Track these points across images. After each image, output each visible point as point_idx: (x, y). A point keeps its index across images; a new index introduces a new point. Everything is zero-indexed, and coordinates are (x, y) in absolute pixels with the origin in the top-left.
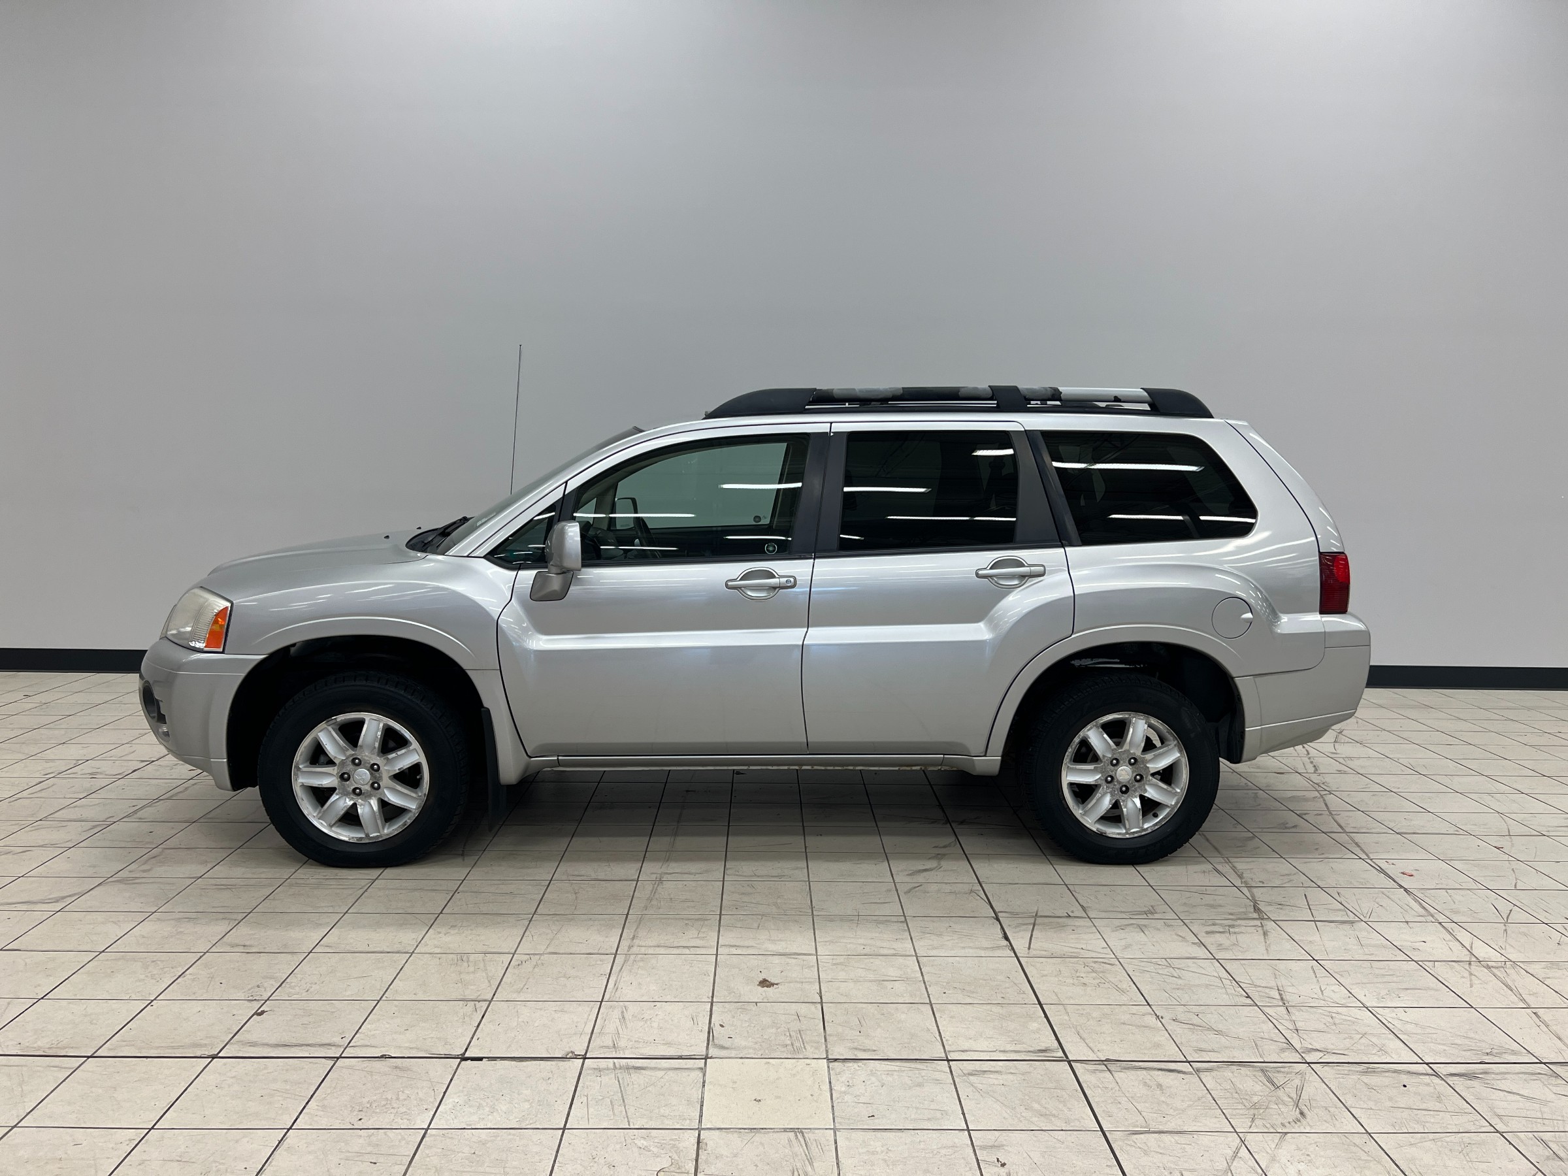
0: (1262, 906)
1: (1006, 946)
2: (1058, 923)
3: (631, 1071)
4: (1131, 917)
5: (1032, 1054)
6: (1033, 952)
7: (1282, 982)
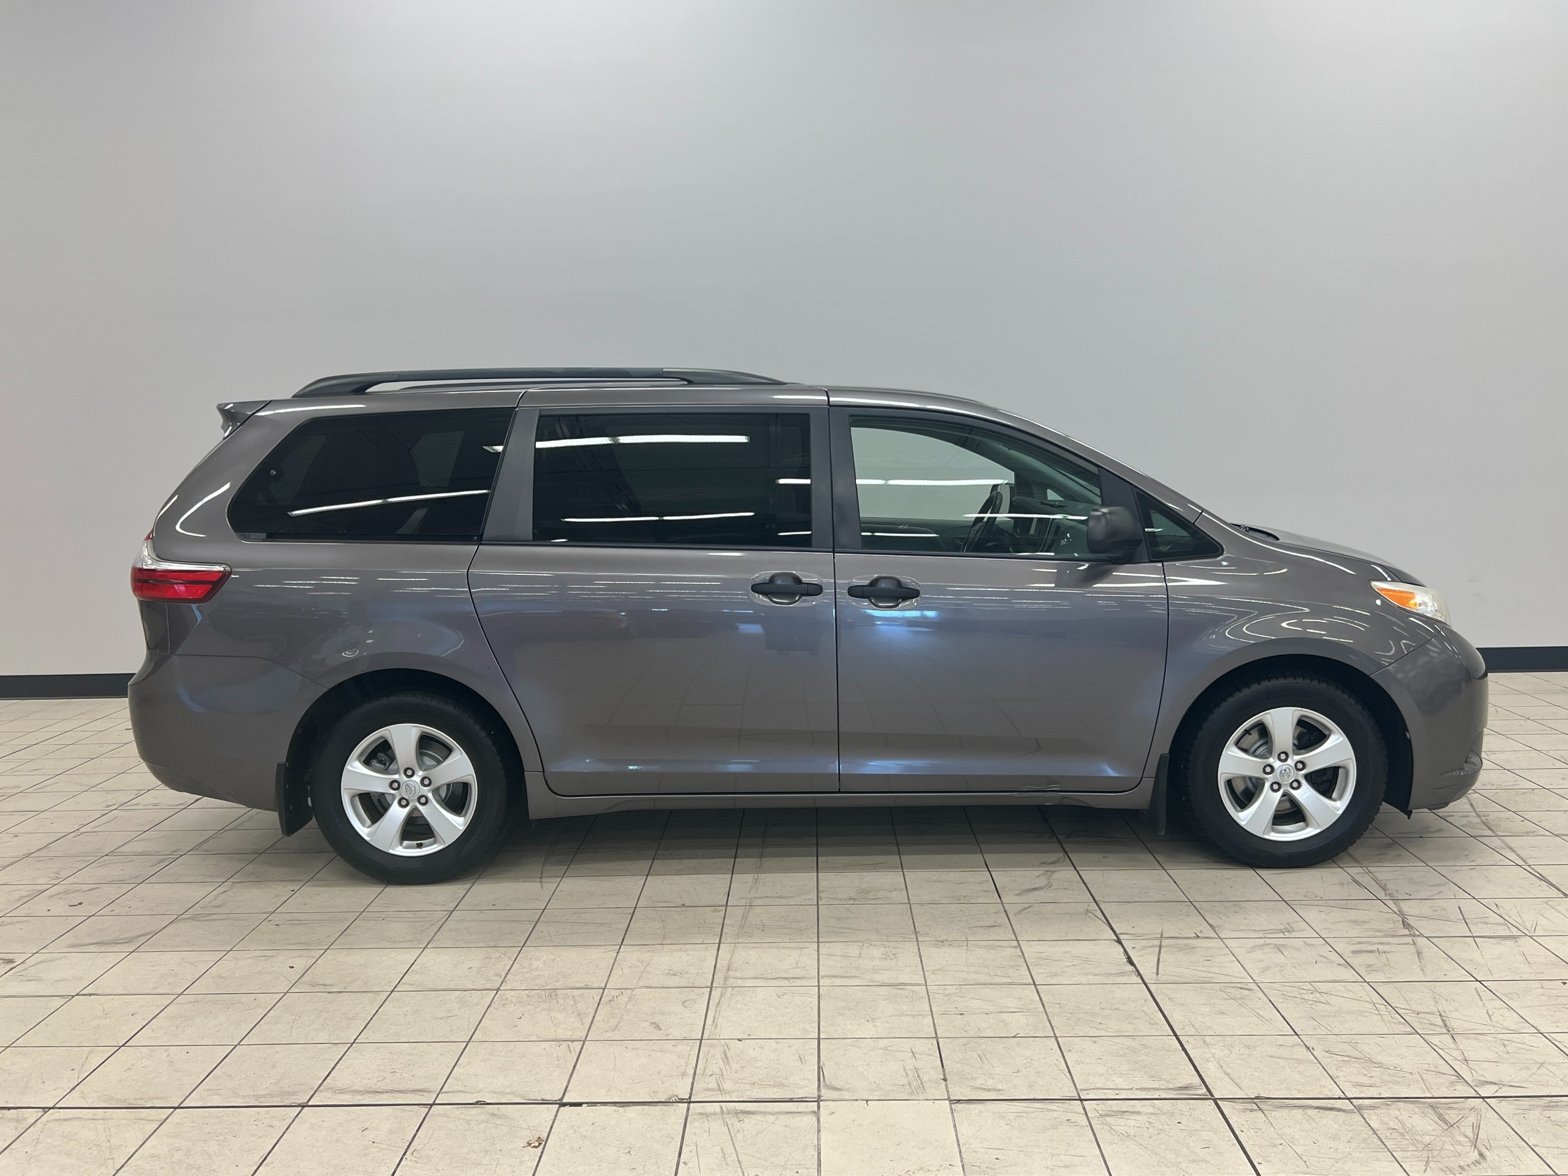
0: (1411, 921)
1: (1132, 972)
2: (1187, 945)
3: (741, 1116)
4: (1267, 935)
5: (1173, 1092)
6: (1163, 978)
7: (1443, 1006)
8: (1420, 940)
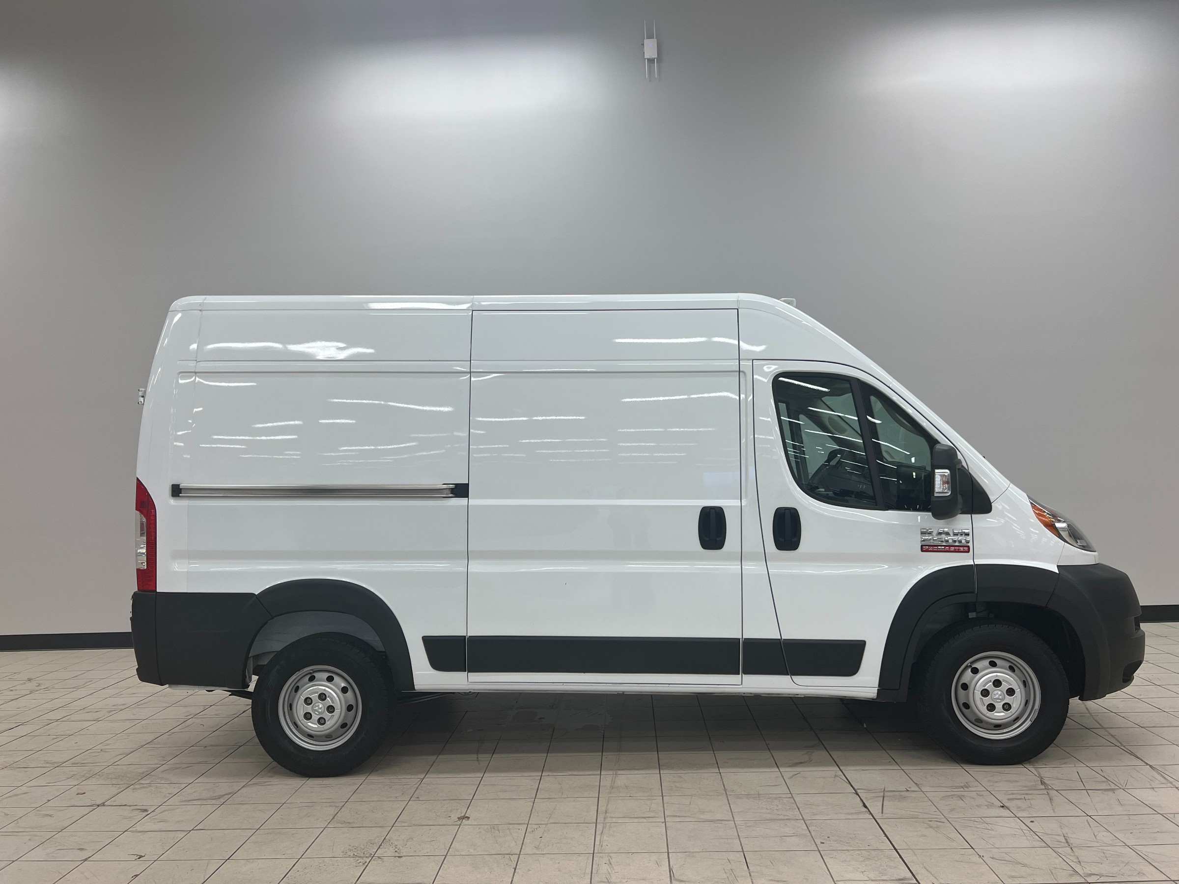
0: (1046, 780)
1: (866, 812)
2: (901, 796)
4: (953, 790)
6: (885, 816)
7: (1066, 830)
8: (1051, 792)
